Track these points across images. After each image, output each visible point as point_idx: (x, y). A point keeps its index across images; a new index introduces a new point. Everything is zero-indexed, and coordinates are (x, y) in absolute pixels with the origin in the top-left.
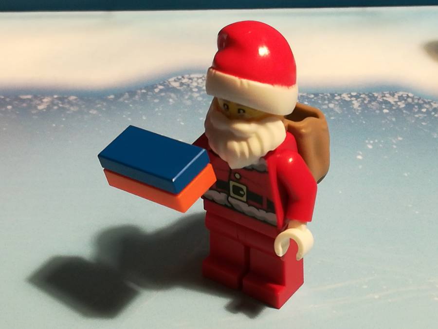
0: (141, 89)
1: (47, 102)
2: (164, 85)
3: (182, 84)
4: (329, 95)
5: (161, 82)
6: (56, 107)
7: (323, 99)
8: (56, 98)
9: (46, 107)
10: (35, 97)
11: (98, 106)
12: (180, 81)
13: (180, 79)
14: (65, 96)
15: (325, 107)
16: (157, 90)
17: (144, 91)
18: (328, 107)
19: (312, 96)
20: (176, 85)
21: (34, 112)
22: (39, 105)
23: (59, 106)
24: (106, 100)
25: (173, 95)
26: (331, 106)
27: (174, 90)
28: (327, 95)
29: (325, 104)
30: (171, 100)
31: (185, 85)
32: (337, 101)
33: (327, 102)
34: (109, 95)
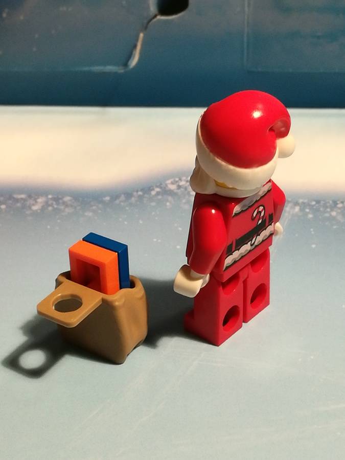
0: (137, 191)
1: (41, 202)
2: (161, 188)
3: (179, 187)
4: (331, 202)
5: (158, 185)
6: (50, 208)
7: (325, 207)
8: (51, 199)
9: (40, 208)
10: (30, 196)
11: (94, 207)
12: (178, 184)
13: (177, 182)
14: (60, 197)
15: (327, 215)
16: (153, 193)
17: (140, 193)
18: (331, 215)
19: (314, 203)
20: (173, 187)
21: (28, 212)
22: (33, 205)
23: (53, 207)
24: (102, 202)
25: (170, 198)
26: (334, 214)
27: (171, 193)
28: (329, 202)
29: (327, 212)
30: (168, 204)
31: (183, 188)
32: (340, 208)
33: (329, 210)
34: (105, 197)
